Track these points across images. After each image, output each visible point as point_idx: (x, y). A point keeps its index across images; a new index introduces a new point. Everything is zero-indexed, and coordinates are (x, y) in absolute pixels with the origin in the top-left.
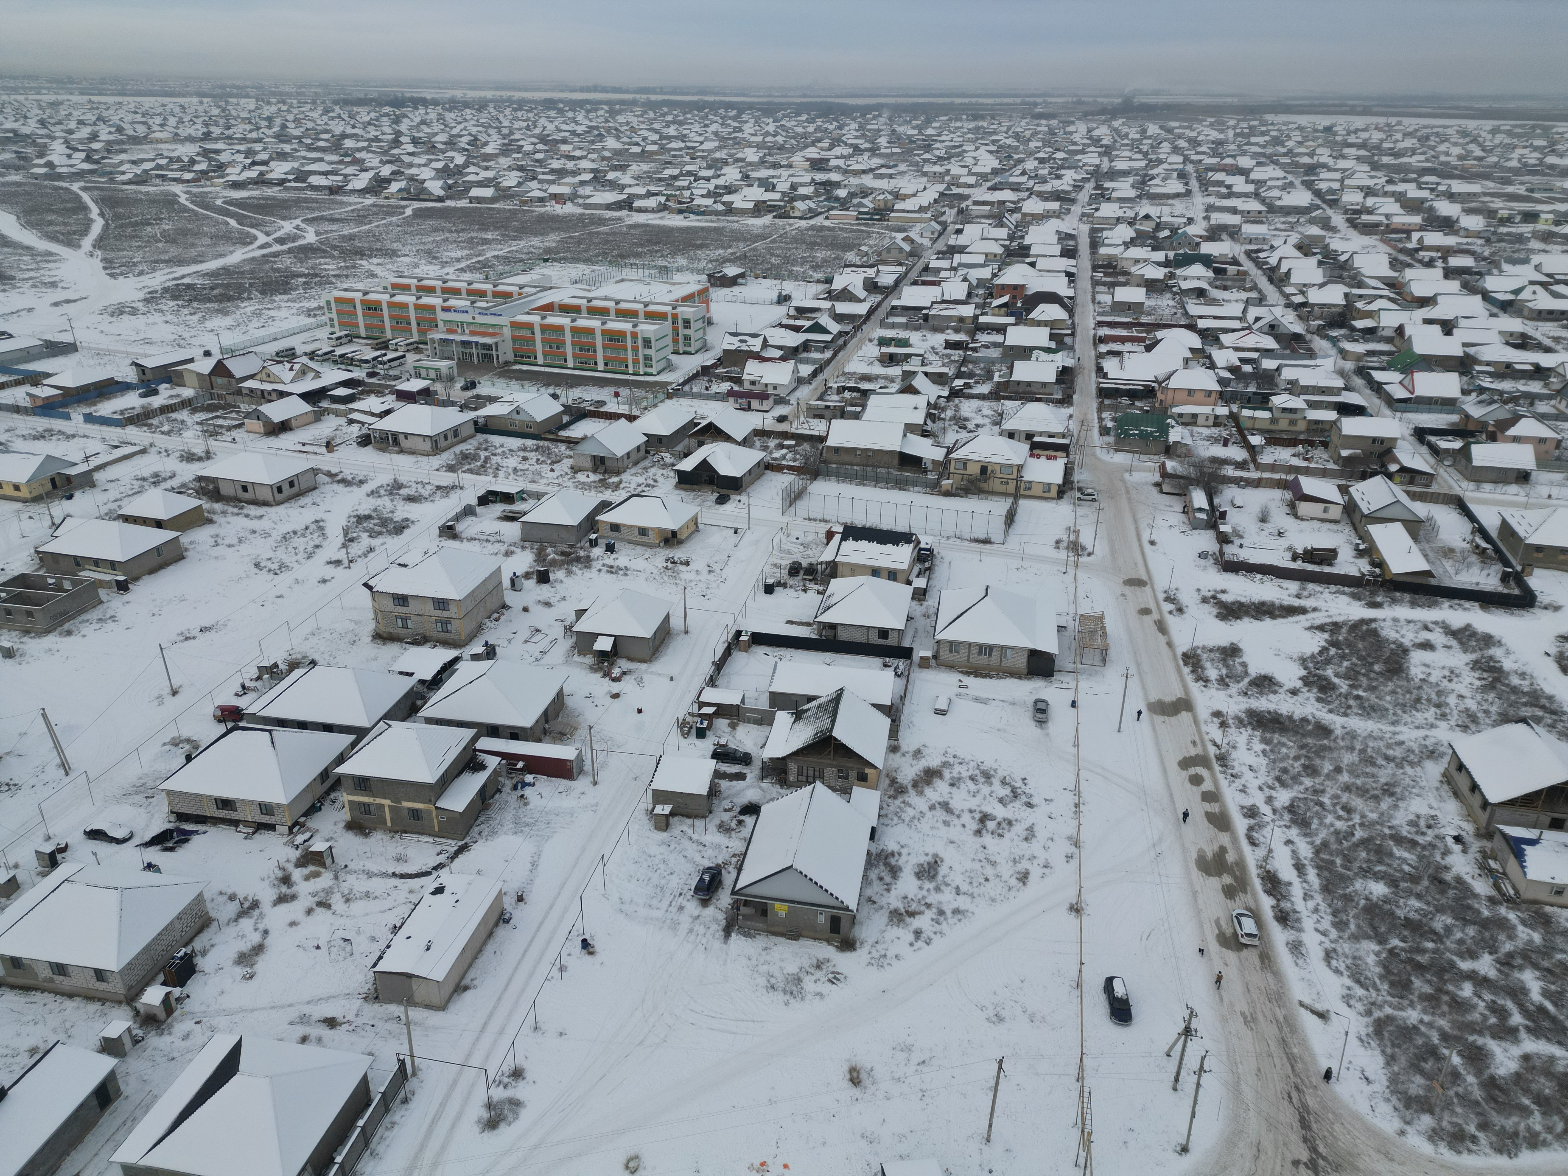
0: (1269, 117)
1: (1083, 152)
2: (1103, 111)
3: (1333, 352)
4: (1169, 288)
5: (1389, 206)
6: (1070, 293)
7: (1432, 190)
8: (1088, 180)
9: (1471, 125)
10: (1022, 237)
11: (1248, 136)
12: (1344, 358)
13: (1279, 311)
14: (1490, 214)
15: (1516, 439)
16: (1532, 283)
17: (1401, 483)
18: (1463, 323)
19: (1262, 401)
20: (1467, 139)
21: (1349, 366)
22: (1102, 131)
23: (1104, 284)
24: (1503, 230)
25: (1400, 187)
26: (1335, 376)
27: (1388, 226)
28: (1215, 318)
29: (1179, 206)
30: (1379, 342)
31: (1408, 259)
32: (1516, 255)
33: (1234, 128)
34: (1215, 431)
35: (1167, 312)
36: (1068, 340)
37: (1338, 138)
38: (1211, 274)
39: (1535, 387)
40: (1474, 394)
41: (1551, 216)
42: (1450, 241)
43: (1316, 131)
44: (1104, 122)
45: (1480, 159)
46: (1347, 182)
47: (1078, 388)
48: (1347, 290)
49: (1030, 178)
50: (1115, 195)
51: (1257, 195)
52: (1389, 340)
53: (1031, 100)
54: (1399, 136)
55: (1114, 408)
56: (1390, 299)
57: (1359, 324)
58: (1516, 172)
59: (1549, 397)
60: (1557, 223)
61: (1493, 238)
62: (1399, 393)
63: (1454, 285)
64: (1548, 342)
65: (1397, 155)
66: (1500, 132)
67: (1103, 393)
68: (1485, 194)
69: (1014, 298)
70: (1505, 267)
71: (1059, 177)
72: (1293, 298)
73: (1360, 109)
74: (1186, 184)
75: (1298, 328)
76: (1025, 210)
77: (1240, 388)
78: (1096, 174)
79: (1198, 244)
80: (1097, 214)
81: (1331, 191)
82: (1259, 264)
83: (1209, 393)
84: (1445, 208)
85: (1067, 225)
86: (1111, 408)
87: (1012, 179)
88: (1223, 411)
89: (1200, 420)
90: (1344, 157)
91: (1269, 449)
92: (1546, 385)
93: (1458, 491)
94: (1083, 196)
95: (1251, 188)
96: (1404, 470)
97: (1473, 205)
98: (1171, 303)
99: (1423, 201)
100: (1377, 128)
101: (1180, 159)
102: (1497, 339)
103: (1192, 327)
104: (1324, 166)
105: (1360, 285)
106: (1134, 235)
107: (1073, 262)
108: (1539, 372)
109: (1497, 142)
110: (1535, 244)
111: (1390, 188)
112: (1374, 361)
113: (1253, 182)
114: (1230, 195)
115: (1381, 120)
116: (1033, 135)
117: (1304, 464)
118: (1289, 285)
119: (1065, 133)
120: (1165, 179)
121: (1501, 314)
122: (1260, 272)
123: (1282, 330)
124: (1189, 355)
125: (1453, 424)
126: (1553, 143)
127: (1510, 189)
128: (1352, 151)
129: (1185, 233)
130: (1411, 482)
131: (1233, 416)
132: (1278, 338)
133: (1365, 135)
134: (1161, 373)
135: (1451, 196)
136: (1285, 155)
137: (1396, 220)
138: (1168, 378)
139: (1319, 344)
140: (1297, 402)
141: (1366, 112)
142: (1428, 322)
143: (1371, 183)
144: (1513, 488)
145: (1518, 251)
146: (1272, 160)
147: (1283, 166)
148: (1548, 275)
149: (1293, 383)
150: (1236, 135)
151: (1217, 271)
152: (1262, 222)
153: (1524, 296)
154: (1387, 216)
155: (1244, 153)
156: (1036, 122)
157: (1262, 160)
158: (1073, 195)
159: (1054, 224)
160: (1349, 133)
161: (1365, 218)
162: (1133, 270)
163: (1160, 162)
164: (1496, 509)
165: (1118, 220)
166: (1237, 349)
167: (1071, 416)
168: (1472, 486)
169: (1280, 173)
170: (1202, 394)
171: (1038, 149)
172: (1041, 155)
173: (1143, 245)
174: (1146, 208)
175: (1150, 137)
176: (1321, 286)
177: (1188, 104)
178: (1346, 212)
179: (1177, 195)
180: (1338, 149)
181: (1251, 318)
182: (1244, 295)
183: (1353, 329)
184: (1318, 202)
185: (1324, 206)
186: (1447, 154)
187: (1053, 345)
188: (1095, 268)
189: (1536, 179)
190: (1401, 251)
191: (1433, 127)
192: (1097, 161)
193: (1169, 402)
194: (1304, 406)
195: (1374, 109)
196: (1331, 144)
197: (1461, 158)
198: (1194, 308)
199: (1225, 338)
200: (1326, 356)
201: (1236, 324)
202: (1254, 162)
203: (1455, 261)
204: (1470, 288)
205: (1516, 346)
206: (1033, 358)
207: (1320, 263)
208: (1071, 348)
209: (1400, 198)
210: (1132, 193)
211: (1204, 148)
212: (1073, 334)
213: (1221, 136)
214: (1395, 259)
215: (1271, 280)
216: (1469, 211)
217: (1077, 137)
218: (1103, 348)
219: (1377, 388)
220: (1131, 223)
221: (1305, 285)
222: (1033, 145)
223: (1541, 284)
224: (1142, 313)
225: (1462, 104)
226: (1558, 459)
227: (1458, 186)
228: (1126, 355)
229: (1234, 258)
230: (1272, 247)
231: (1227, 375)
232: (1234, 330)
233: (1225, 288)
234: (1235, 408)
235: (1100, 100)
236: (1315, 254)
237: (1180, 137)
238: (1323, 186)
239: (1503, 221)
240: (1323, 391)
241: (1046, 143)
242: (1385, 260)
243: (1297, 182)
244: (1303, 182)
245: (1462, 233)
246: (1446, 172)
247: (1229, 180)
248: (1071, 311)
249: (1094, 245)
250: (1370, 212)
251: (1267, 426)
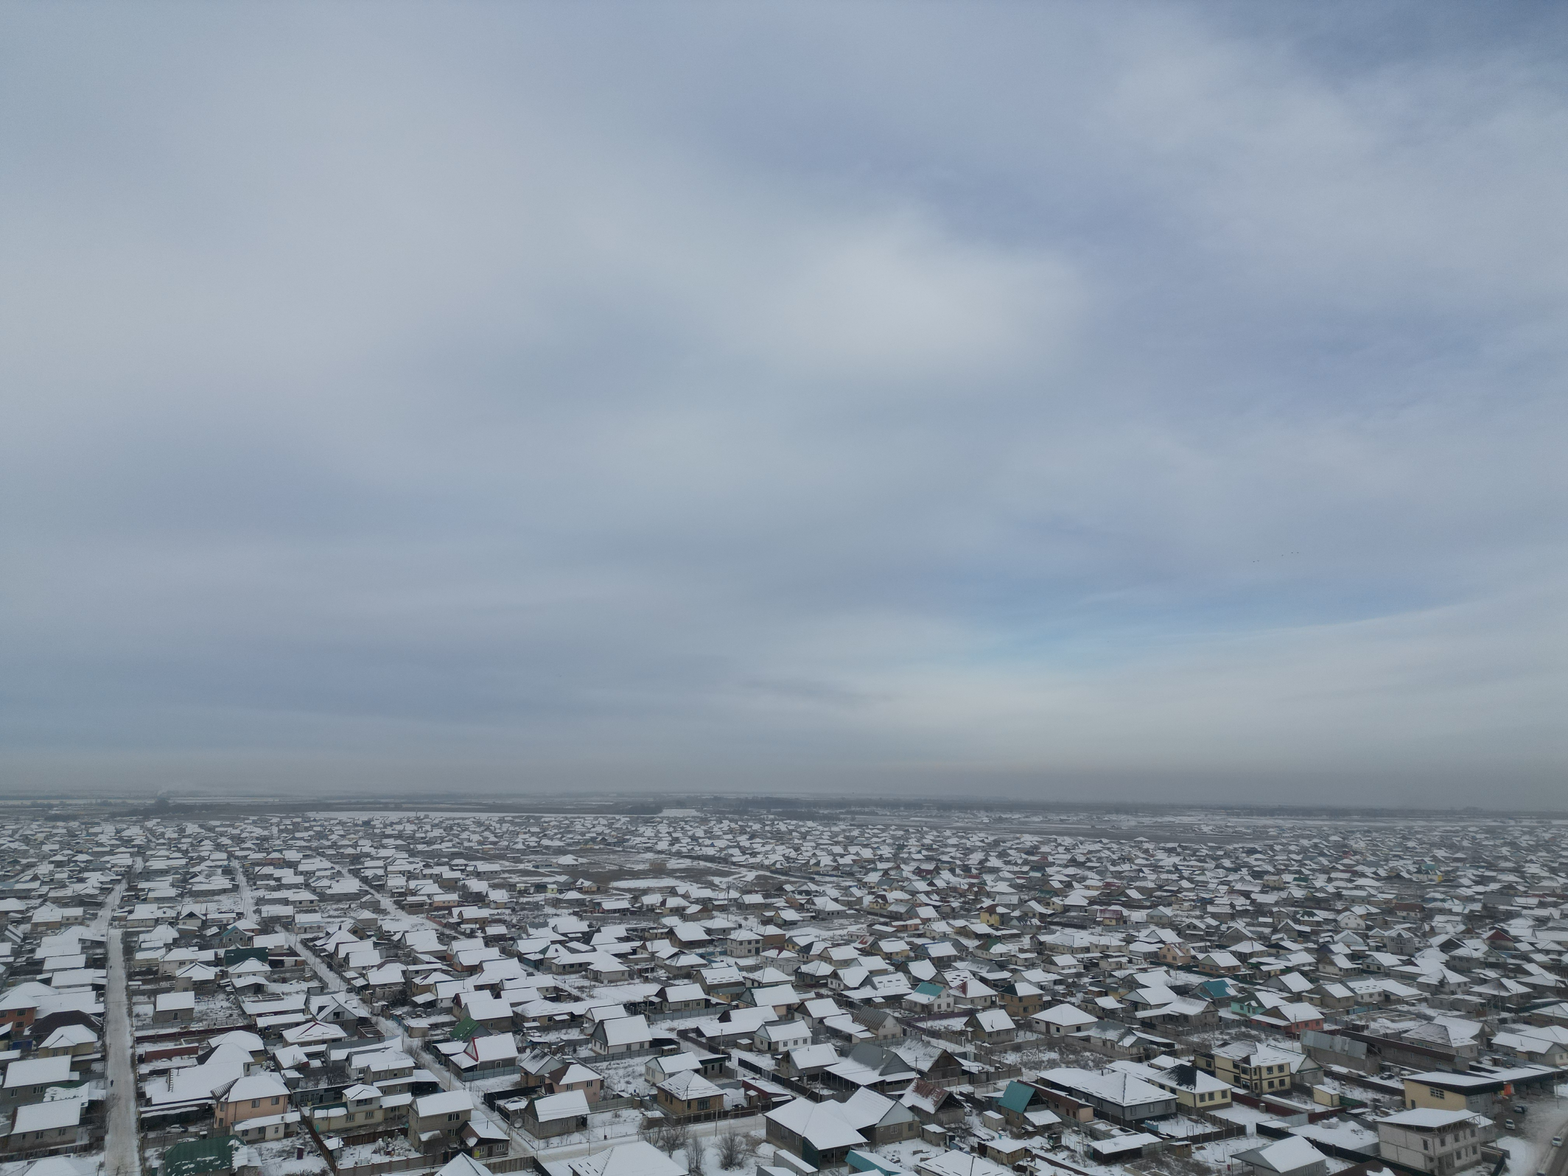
0: (312, 815)
1: (111, 853)
2: (133, 812)
3: (400, 1031)
4: (222, 988)
5: (430, 887)
6: (100, 1008)
7: (462, 871)
8: (119, 881)
9: (483, 816)
10: (32, 951)
11: (293, 832)
12: (410, 1036)
13: (341, 997)
14: (511, 887)
15: (570, 1087)
16: (553, 942)
17: (481, 1157)
18: (507, 985)
19: (335, 1097)
20: (482, 828)
21: (417, 1042)
22: (134, 832)
23: (143, 993)
24: (524, 900)
25: (436, 870)
26: (404, 1055)
27: (430, 904)
28: (276, 1013)
29: (226, 902)
30: (440, 1014)
31: (453, 933)
32: (537, 920)
33: (278, 826)
34: (287, 1143)
35: (221, 1015)
36: (97, 1067)
37: (377, 831)
38: (267, 968)
39: (574, 1034)
40: (528, 1051)
41: (555, 886)
42: (485, 913)
43: (356, 825)
44: (135, 823)
45: (495, 843)
46: (389, 868)
47: (111, 1125)
48: (404, 968)
49: (43, 883)
50: (151, 895)
51: (307, 885)
52: (448, 1011)
53: (46, 802)
54: (428, 827)
55: (161, 1141)
56: (443, 971)
57: (420, 999)
58: (523, 852)
59: (587, 1042)
60: (560, 891)
61: (517, 908)
62: (466, 1062)
63: (495, 952)
64: (575, 992)
65: (429, 843)
66: (505, 822)
67: (145, 1125)
68: (504, 872)
69: (19, 1026)
70: (531, 931)
71: (82, 880)
72: (354, 982)
73: (392, 806)
74: (233, 879)
75: (363, 1012)
76: (35, 920)
77: (311, 1087)
78: (128, 874)
79: (251, 939)
80: (130, 917)
81: (377, 877)
82: (317, 952)
83: (276, 1099)
84: (476, 886)
85: (91, 932)
86: (156, 1142)
87: (18, 886)
88: (293, 1117)
89: (269, 1134)
90: (384, 847)
91: (348, 1151)
92: (582, 1031)
93: (532, 1153)
94: (114, 899)
95: (300, 879)
96: (482, 1142)
97: (496, 881)
98: (226, 1004)
99: (457, 880)
100: (408, 821)
101: (224, 856)
102: (536, 996)
103: (251, 1028)
104: (368, 855)
105: (416, 961)
106: (176, 935)
107: (103, 972)
108: (575, 1020)
109: (505, 829)
110: (549, 910)
111: (427, 871)
112: (438, 1034)
113: (301, 873)
114: (280, 887)
115: (412, 815)
116: (47, 838)
117: (386, 1159)
118: (349, 969)
119: (88, 834)
120: (208, 876)
121: (536, 972)
122: (318, 960)
123: (347, 1016)
124: (250, 1059)
125: (516, 1083)
126: (544, 830)
127: (521, 866)
128: (391, 841)
129: (235, 928)
130: (490, 1155)
131: (306, 1121)
132: (343, 1025)
133: (399, 827)
134: (218, 1085)
135: (478, 875)
136: (329, 847)
137: (437, 898)
138: (228, 1091)
139: (385, 1025)
140: (371, 1091)
141: (398, 808)
142: (479, 988)
143: (411, 868)
144: (576, 1137)
145: (538, 916)
146: (319, 852)
147: (329, 858)
148: (563, 935)
149: (365, 1070)
150: (281, 831)
151: (273, 964)
152: (315, 911)
153: (550, 954)
154: (429, 896)
155: (290, 847)
156: (52, 824)
157: (309, 853)
158: (100, 899)
159: (77, 932)
160: (385, 826)
161: (410, 899)
162: (178, 973)
163: (202, 859)
164: (565, 1163)
165: (157, 921)
166: (303, 1044)
167: (101, 1165)
168: (542, 1143)
169: (328, 865)
170: (269, 1102)
171: (54, 852)
172: (58, 858)
173: (187, 945)
174: (189, 906)
175: (189, 836)
176: (380, 966)
177: (228, 804)
178: (393, 895)
179: (224, 891)
180: (379, 838)
181: (314, 1008)
182: (304, 986)
183: (415, 1005)
184: (367, 888)
185: (372, 891)
186: (469, 841)
187: (76, 1076)
188: (130, 976)
189: (539, 858)
190: (447, 925)
191: (454, 819)
192: (129, 862)
193: (230, 1119)
194: (379, 1094)
195: (404, 806)
196: (371, 836)
197: (480, 843)
198: (252, 1007)
199: (290, 1035)
200: (394, 1037)
201: (300, 1017)
202: (301, 855)
203: (492, 930)
204: (508, 953)
205: (552, 1000)
206: (47, 1097)
207: (376, 945)
208: (102, 1076)
209: (438, 879)
210: (172, 892)
211: (248, 845)
212: (104, 1059)
213: (266, 833)
214: (442, 934)
215: (330, 967)
216: (494, 887)
217: (103, 839)
218: (144, 1069)
219: (445, 1060)
220: (173, 923)
221: (364, 968)
222: (46, 848)
223: (560, 942)
224: (192, 1020)
225: (473, 801)
226: (605, 1098)
227: (483, 866)
228: (174, 1072)
229: (290, 948)
230: (328, 934)
231: (295, 1074)
232: (298, 1024)
233: (284, 981)
234: (306, 1111)
235: (130, 801)
236: (370, 936)
237: (222, 834)
238: (369, 873)
239: (524, 892)
240: (395, 1073)
241: (64, 845)
242: (433, 935)
243: (344, 871)
244: (350, 871)
245: (492, 905)
246: (470, 855)
247: (278, 873)
248: (100, 1031)
249: (129, 950)
250: (414, 893)
251: (343, 1124)
